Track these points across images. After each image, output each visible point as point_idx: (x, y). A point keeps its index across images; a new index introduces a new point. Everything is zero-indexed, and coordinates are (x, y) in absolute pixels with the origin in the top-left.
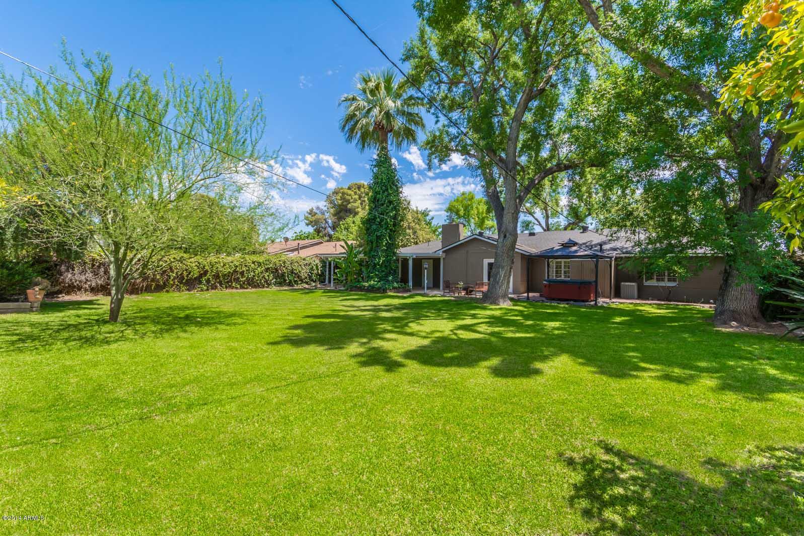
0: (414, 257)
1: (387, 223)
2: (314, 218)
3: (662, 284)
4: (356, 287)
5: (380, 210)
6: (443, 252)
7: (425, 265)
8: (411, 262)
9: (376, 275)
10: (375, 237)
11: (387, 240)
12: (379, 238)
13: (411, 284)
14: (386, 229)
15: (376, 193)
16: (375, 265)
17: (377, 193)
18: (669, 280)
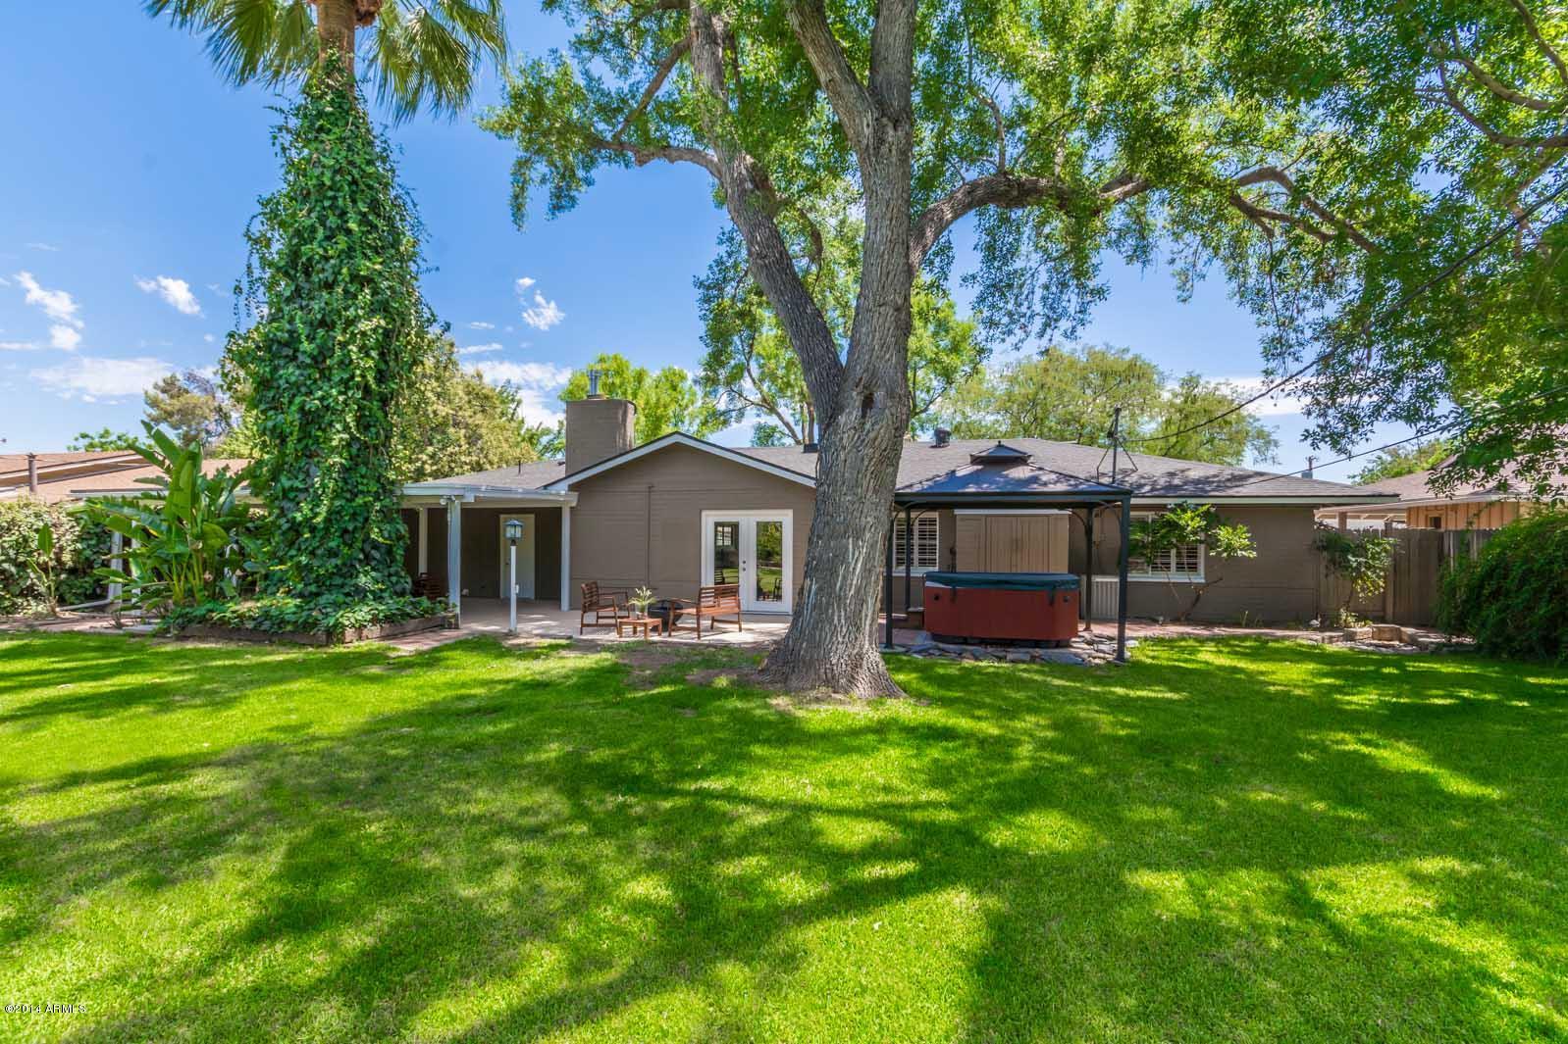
0: (470, 498)
1: (346, 363)
2: (177, 404)
3: (1160, 577)
4: (203, 620)
5: (316, 306)
6: (572, 488)
7: (512, 529)
8: (454, 520)
9: (298, 566)
10: (293, 416)
11: (346, 428)
12: (312, 420)
13: (455, 597)
14: (346, 384)
15: (298, 233)
16: (295, 528)
17: (303, 236)
18: (1180, 567)
